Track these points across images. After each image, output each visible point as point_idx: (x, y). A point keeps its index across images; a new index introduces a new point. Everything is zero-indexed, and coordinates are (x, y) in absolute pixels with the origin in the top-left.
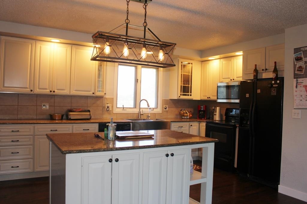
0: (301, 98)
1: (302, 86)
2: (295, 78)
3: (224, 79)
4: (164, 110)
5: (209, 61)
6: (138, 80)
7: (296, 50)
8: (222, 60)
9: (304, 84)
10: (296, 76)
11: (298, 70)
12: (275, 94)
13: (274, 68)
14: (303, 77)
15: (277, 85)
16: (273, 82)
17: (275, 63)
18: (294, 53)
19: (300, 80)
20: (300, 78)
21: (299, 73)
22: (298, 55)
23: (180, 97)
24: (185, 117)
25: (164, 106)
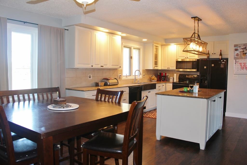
0: (238, 69)
1: (238, 63)
2: (234, 59)
3: (180, 57)
4: (143, 76)
5: (168, 45)
6: (132, 57)
7: (235, 46)
8: (178, 45)
9: (239, 62)
10: (235, 59)
11: (236, 55)
12: (223, 67)
13: (220, 53)
14: (239, 59)
15: (224, 63)
16: (222, 61)
17: (221, 50)
18: (234, 47)
19: (237, 60)
20: (237, 59)
21: (237, 57)
22: (236, 48)
23: (154, 68)
24: (155, 81)
25: (143, 74)
